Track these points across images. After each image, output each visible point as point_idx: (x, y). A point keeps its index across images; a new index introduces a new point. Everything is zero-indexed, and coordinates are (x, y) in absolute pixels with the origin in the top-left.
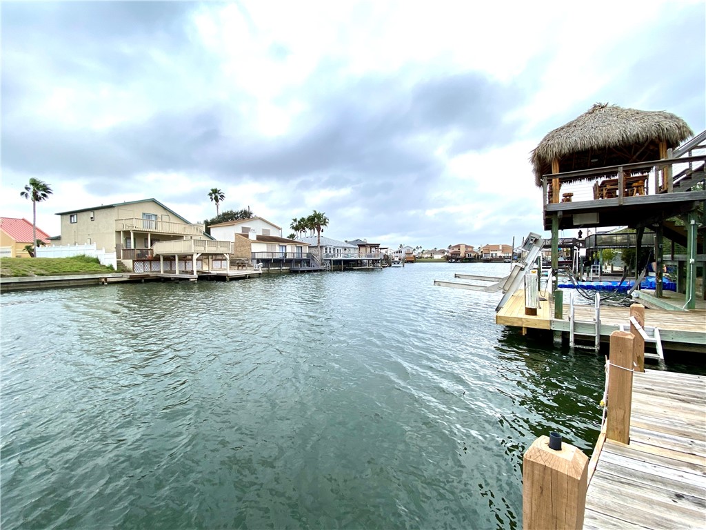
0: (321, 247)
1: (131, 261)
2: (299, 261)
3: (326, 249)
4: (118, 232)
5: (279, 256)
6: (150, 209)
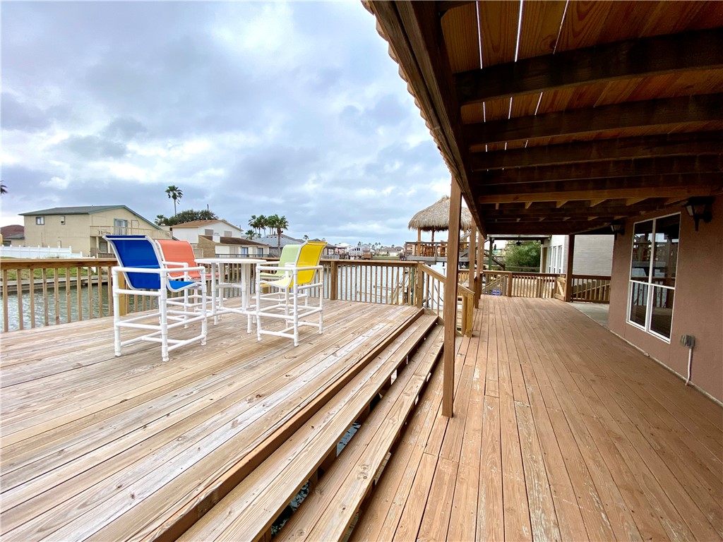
0: (281, 248)
4: (93, 237)
5: (240, 256)
6: (121, 215)
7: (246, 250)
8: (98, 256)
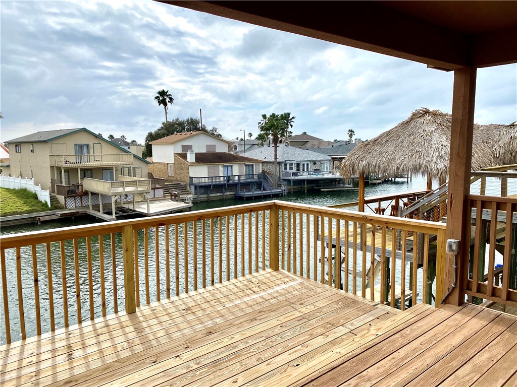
0: (280, 163)
1: (63, 197)
2: (246, 185)
3: (286, 165)
4: (52, 168)
5: (222, 179)
6: (83, 140)
7: (230, 168)
8: (56, 189)
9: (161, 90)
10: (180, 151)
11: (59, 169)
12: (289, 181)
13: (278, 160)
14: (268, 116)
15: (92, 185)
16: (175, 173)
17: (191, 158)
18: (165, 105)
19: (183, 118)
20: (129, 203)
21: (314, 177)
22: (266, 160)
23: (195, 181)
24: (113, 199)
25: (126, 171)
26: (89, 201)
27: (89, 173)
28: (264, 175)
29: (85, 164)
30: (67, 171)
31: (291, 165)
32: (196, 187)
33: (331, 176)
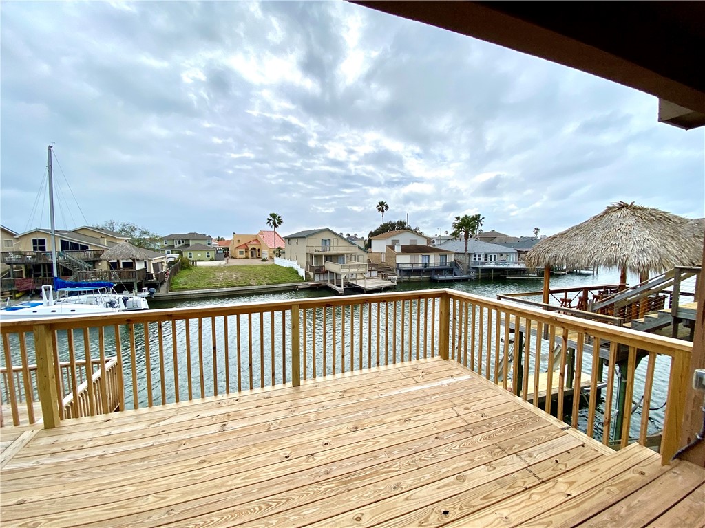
0: (469, 254)
1: (313, 273)
2: (440, 271)
3: (475, 256)
4: (307, 254)
5: (420, 265)
6: (327, 236)
7: (427, 257)
8: (309, 268)
9: (380, 201)
10: (390, 245)
11: (311, 254)
12: (478, 268)
13: (468, 252)
14: (461, 217)
15: (330, 266)
16: (386, 260)
17: (398, 249)
18: (383, 211)
19: (395, 221)
20: (354, 279)
21: (501, 266)
22: (457, 252)
23: (400, 266)
24: (343, 277)
25: (353, 257)
26: (328, 277)
27: (329, 258)
28: (455, 264)
29: (327, 252)
30: (317, 256)
31: (480, 256)
32: (400, 270)
33: (516, 266)
